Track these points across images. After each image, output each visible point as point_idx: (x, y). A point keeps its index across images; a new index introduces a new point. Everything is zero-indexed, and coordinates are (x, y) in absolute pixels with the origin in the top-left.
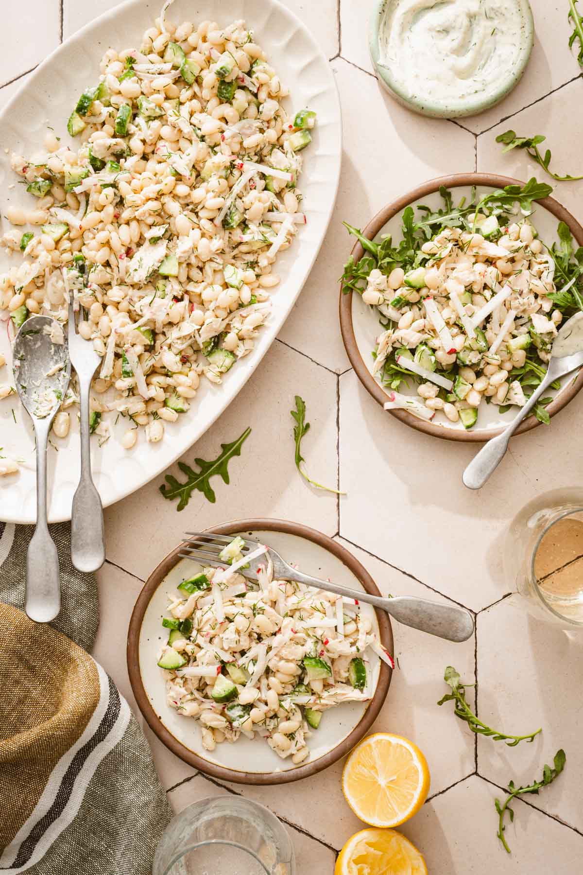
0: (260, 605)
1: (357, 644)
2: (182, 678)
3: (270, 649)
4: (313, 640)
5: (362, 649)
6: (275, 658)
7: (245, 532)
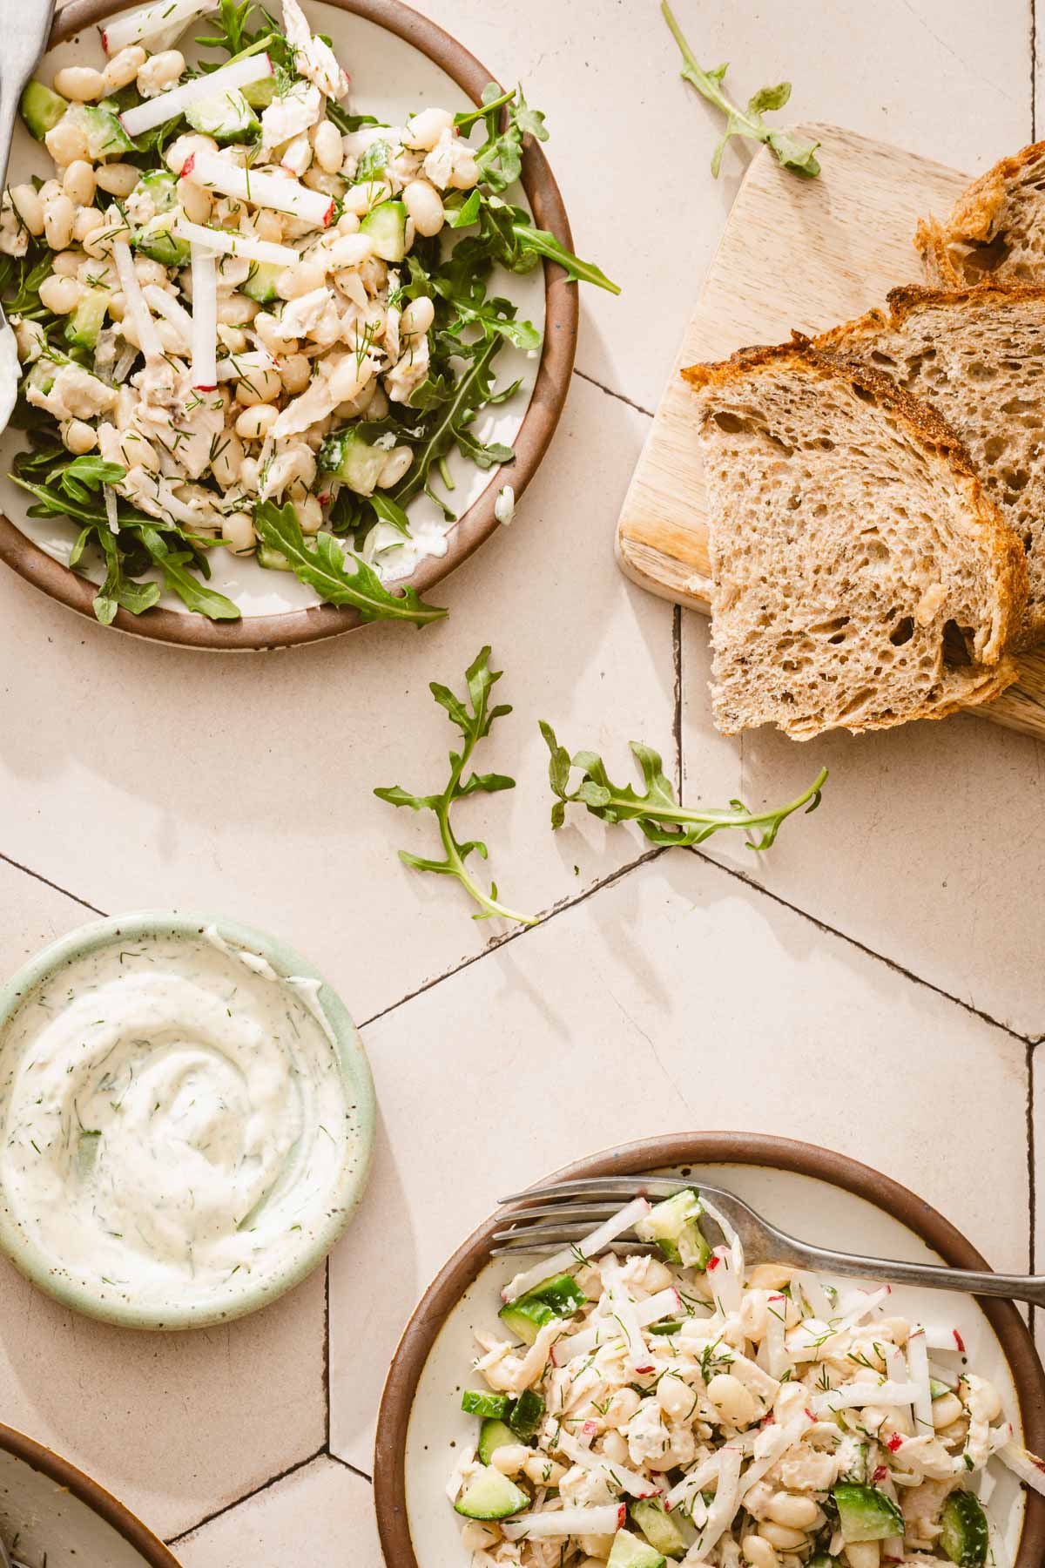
0: (722, 1350)
1: (966, 1451)
2: (517, 1543)
3: (748, 1461)
4: (856, 1441)
5: (980, 1464)
6: (762, 1485)
7: (674, 1167)
